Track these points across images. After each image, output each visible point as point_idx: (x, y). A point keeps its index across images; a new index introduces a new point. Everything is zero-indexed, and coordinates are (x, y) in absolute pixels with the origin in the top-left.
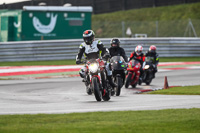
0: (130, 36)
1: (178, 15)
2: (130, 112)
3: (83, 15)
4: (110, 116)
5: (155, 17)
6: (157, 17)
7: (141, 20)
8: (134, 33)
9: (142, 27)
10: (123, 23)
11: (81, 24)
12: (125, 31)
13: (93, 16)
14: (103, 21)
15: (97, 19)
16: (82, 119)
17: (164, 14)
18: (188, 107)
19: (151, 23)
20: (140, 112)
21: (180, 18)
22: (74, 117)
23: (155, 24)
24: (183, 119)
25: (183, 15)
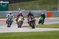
0: (20, 10)
1: (34, 4)
2: (20, 32)
3: (6, 4)
4: (14, 34)
5: (27, 5)
6: (28, 5)
7: (23, 5)
8: (21, 9)
9: (23, 7)
10: (18, 6)
11: (5, 7)
12: (18, 9)
13: (9, 4)
14: (12, 6)
15: (10, 5)
16: (6, 35)
17: (30, 4)
18: (37, 31)
19: (26, 6)
20: (23, 32)
21: (35, 5)
22: (4, 34)
23: (27, 7)
24: (36, 35)
25: (36, 4)
